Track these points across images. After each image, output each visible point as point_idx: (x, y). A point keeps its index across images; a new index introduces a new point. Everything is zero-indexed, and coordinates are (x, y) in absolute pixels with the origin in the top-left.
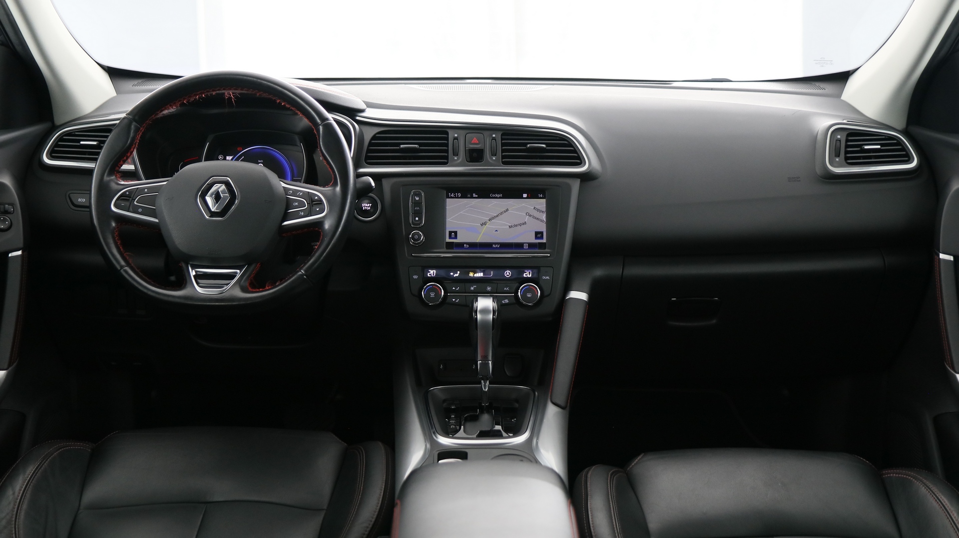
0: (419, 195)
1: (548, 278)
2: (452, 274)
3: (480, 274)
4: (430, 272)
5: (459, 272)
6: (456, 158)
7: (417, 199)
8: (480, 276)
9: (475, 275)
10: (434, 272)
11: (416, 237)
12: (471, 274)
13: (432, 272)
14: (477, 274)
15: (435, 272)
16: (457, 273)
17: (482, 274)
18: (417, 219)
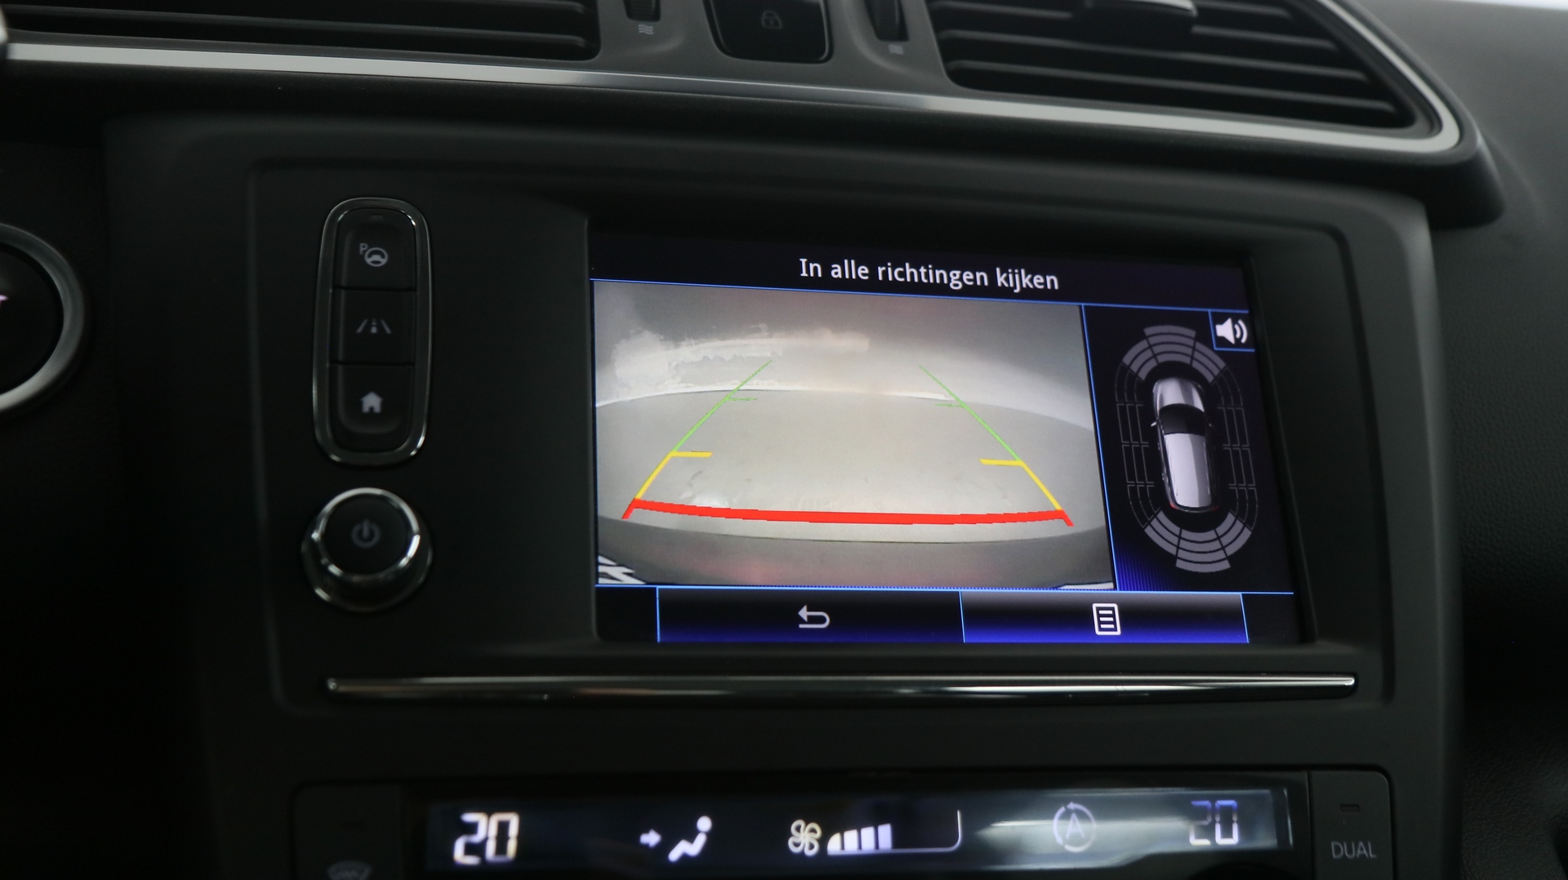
0: (388, 232)
1: (1363, 850)
2: (651, 838)
3: (868, 833)
4: (472, 828)
5: (704, 824)
6: (646, 28)
7: (377, 259)
8: (868, 845)
9: (834, 846)
10: (503, 827)
11: (366, 533)
12: (804, 838)
13: (486, 826)
14: (851, 836)
15: (513, 830)
16: (691, 836)
17: (885, 831)
18: (372, 402)
